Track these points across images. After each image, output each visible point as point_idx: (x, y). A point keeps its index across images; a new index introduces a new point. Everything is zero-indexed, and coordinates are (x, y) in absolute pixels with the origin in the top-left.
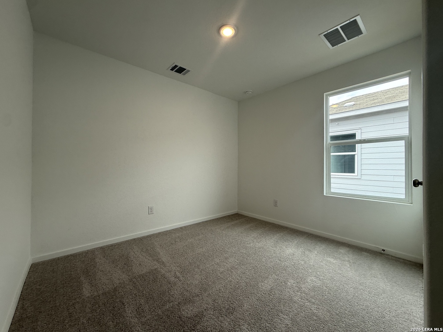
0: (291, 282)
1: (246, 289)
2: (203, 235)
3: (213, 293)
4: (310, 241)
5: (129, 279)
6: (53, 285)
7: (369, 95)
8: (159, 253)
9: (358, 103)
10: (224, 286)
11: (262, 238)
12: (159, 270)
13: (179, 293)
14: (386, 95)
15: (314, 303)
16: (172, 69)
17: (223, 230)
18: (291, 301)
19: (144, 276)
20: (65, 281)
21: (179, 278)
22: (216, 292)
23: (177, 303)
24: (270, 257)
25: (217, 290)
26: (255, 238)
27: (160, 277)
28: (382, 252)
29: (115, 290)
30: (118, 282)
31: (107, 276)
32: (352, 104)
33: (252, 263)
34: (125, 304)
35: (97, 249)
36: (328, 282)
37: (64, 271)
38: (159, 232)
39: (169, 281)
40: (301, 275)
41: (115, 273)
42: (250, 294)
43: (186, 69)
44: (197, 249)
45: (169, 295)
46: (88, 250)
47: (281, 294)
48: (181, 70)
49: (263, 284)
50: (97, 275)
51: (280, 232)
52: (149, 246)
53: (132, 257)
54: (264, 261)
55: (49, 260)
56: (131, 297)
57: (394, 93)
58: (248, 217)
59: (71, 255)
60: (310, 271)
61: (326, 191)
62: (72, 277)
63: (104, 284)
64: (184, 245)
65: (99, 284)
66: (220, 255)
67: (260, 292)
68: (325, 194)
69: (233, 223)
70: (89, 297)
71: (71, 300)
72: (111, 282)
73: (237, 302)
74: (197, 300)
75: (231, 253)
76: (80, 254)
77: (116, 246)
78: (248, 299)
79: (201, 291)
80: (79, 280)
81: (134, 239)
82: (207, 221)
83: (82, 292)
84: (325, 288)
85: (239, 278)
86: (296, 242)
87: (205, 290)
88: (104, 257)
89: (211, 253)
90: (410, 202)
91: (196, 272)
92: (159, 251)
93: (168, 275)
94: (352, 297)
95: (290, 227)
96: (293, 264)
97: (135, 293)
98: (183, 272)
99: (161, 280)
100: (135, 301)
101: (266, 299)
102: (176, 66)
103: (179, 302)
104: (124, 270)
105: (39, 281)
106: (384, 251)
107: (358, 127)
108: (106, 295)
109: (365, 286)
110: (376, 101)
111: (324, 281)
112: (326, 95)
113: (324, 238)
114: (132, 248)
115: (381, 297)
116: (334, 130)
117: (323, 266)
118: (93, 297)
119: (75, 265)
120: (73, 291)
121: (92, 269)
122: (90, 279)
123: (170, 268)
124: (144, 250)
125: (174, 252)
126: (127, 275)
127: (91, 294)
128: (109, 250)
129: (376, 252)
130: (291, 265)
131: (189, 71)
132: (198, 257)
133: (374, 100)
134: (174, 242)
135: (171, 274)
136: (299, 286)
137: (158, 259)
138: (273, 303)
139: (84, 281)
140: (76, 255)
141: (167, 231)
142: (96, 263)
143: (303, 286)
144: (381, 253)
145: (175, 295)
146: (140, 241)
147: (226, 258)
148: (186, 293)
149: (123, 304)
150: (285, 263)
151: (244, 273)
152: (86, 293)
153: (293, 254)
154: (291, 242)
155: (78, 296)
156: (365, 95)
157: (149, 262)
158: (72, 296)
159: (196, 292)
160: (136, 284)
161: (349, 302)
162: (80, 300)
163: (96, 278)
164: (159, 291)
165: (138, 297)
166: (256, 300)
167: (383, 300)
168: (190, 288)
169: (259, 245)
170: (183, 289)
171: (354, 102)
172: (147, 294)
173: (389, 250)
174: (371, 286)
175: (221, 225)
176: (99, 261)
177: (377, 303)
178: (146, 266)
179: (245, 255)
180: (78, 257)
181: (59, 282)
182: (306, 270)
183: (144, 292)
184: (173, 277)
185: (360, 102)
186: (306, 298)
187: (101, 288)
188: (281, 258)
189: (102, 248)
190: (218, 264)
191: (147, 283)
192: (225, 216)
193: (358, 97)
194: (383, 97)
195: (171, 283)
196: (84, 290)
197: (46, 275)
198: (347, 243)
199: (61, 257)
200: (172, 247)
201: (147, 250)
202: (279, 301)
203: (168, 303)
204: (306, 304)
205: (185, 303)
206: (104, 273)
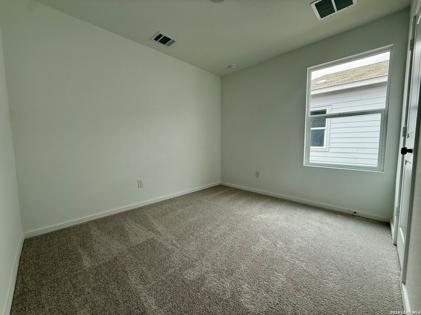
0: (280, 244)
1: (241, 252)
2: (192, 206)
3: (211, 257)
4: (290, 207)
5: (127, 249)
6: (51, 258)
7: (339, 73)
8: (153, 224)
9: (329, 80)
10: (220, 250)
11: (247, 206)
12: (155, 239)
13: (179, 259)
14: (355, 73)
15: (303, 261)
16: (156, 39)
17: (210, 200)
18: (283, 260)
19: (142, 245)
20: (63, 254)
21: (176, 245)
22: (213, 257)
23: (178, 268)
24: (258, 223)
25: (214, 255)
26: (241, 207)
27: (157, 245)
28: (355, 214)
29: (115, 259)
30: (117, 252)
31: (105, 247)
32: (324, 82)
33: (242, 229)
34: (128, 273)
35: (90, 222)
36: (312, 242)
37: (60, 245)
38: (149, 204)
39: (167, 249)
40: (287, 237)
41: (113, 244)
42: (245, 257)
43: (171, 39)
44: (189, 218)
45: (169, 261)
46: (81, 224)
47: (273, 254)
48: (165, 40)
49: (255, 247)
50: (94, 247)
51: (263, 200)
52: (142, 218)
53: (127, 229)
54: (252, 226)
55: (42, 235)
56: (132, 266)
57: (362, 72)
58: (232, 187)
59: (64, 229)
60: (295, 233)
61: (305, 162)
62: (69, 250)
63: (103, 255)
64: (176, 215)
65: (98, 255)
66: (211, 222)
67: (253, 254)
68: (304, 165)
69: (218, 193)
70: (90, 268)
71: (72, 272)
72: (110, 253)
73: (234, 264)
74: (197, 264)
75: (221, 221)
76: (74, 228)
77: (109, 219)
78: (244, 261)
79: (199, 256)
80: (77, 253)
81: (126, 212)
82: (194, 192)
83: (82, 263)
84: (310, 247)
85: (232, 243)
86: (278, 208)
87: (203, 255)
88: (99, 229)
89: (203, 221)
90: (382, 170)
91: (192, 240)
92: (153, 222)
93: (165, 243)
94: (335, 254)
95: (271, 195)
96: (279, 228)
97: (135, 261)
98: (179, 240)
99: (159, 248)
100: (137, 269)
101: (260, 260)
102: (160, 35)
103: (180, 267)
104: (121, 240)
105: (35, 255)
106: (356, 213)
107: (328, 103)
108: (107, 265)
109: (344, 244)
110: (346, 79)
111: (309, 241)
112: (309, 70)
113: (303, 204)
114: (126, 220)
115: (359, 252)
116: (313, 106)
117: (305, 228)
118: (94, 267)
119: (70, 238)
120: (73, 263)
121: (88, 241)
122: (88, 251)
123: (166, 236)
124: (137, 222)
125: (167, 222)
126: (125, 246)
127: (92, 264)
128: (102, 222)
129: (349, 214)
130: (277, 229)
131: (173, 42)
132: (191, 226)
133: (344, 78)
134: (165, 213)
135: (167, 242)
136: (287, 247)
137: (153, 229)
138: (267, 263)
139: (82, 253)
140: (69, 228)
141: (157, 203)
142: (92, 236)
143: (291, 246)
144: (353, 215)
145: (175, 261)
146: (132, 213)
147: (218, 226)
148: (186, 259)
149: (126, 272)
150: (272, 227)
151: (237, 238)
152: (87, 264)
153: (277, 219)
154: (274, 208)
155: (79, 268)
156: (335, 73)
157: (145, 232)
158: (73, 268)
159: (195, 257)
160: (135, 253)
161: (333, 258)
162: (81, 271)
163: (95, 250)
164: (159, 258)
165: (139, 265)
166: (251, 262)
167: (362, 255)
168: (188, 254)
169: (245, 212)
170: (182, 255)
171: (326, 80)
172: (148, 261)
173: (360, 212)
174: (349, 244)
175: (208, 196)
176: (95, 233)
177: (357, 258)
178: (142, 236)
179: (234, 222)
180: (72, 231)
181: (57, 255)
182: (291, 232)
183: (144, 260)
184: (171, 245)
185: (331, 80)
186: (295, 257)
187: (100, 259)
188: (267, 223)
189: (95, 221)
190: (210, 231)
191: (146, 252)
192: (210, 188)
193: (328, 76)
194: (352, 75)
195: (170, 250)
196: (84, 261)
197: (42, 249)
198: (323, 207)
199: (55, 231)
200: (164, 217)
201: (140, 221)
202: (272, 261)
203: (170, 269)
204: (297, 262)
205: (186, 268)
206: (101, 245)
